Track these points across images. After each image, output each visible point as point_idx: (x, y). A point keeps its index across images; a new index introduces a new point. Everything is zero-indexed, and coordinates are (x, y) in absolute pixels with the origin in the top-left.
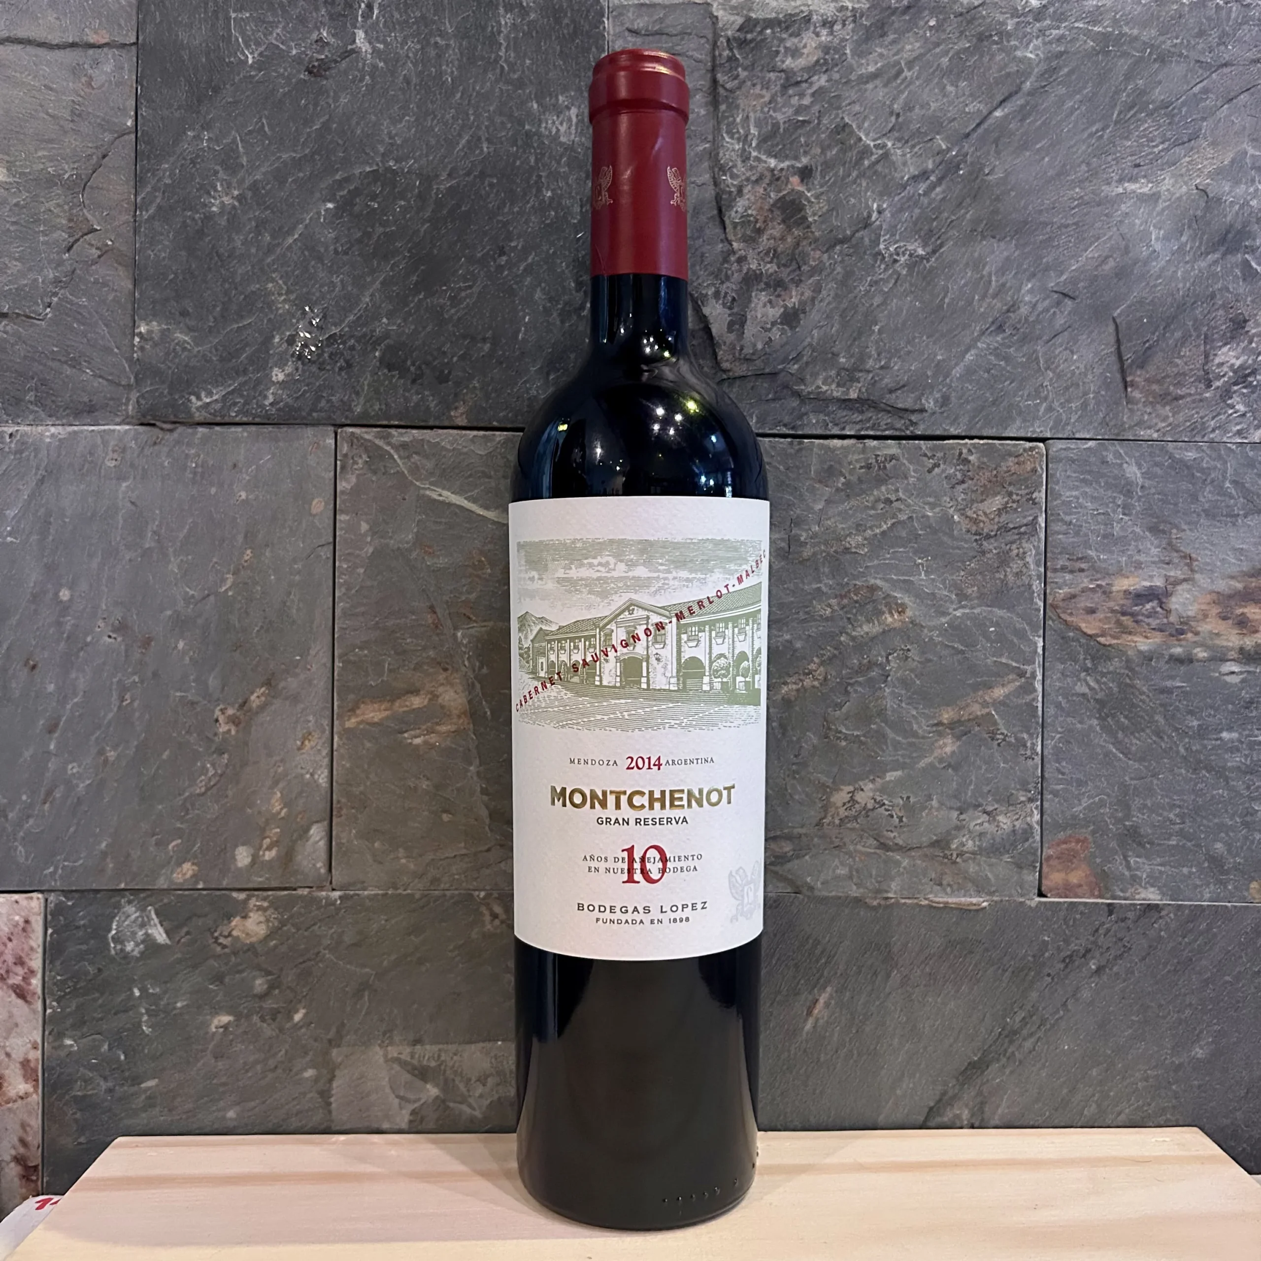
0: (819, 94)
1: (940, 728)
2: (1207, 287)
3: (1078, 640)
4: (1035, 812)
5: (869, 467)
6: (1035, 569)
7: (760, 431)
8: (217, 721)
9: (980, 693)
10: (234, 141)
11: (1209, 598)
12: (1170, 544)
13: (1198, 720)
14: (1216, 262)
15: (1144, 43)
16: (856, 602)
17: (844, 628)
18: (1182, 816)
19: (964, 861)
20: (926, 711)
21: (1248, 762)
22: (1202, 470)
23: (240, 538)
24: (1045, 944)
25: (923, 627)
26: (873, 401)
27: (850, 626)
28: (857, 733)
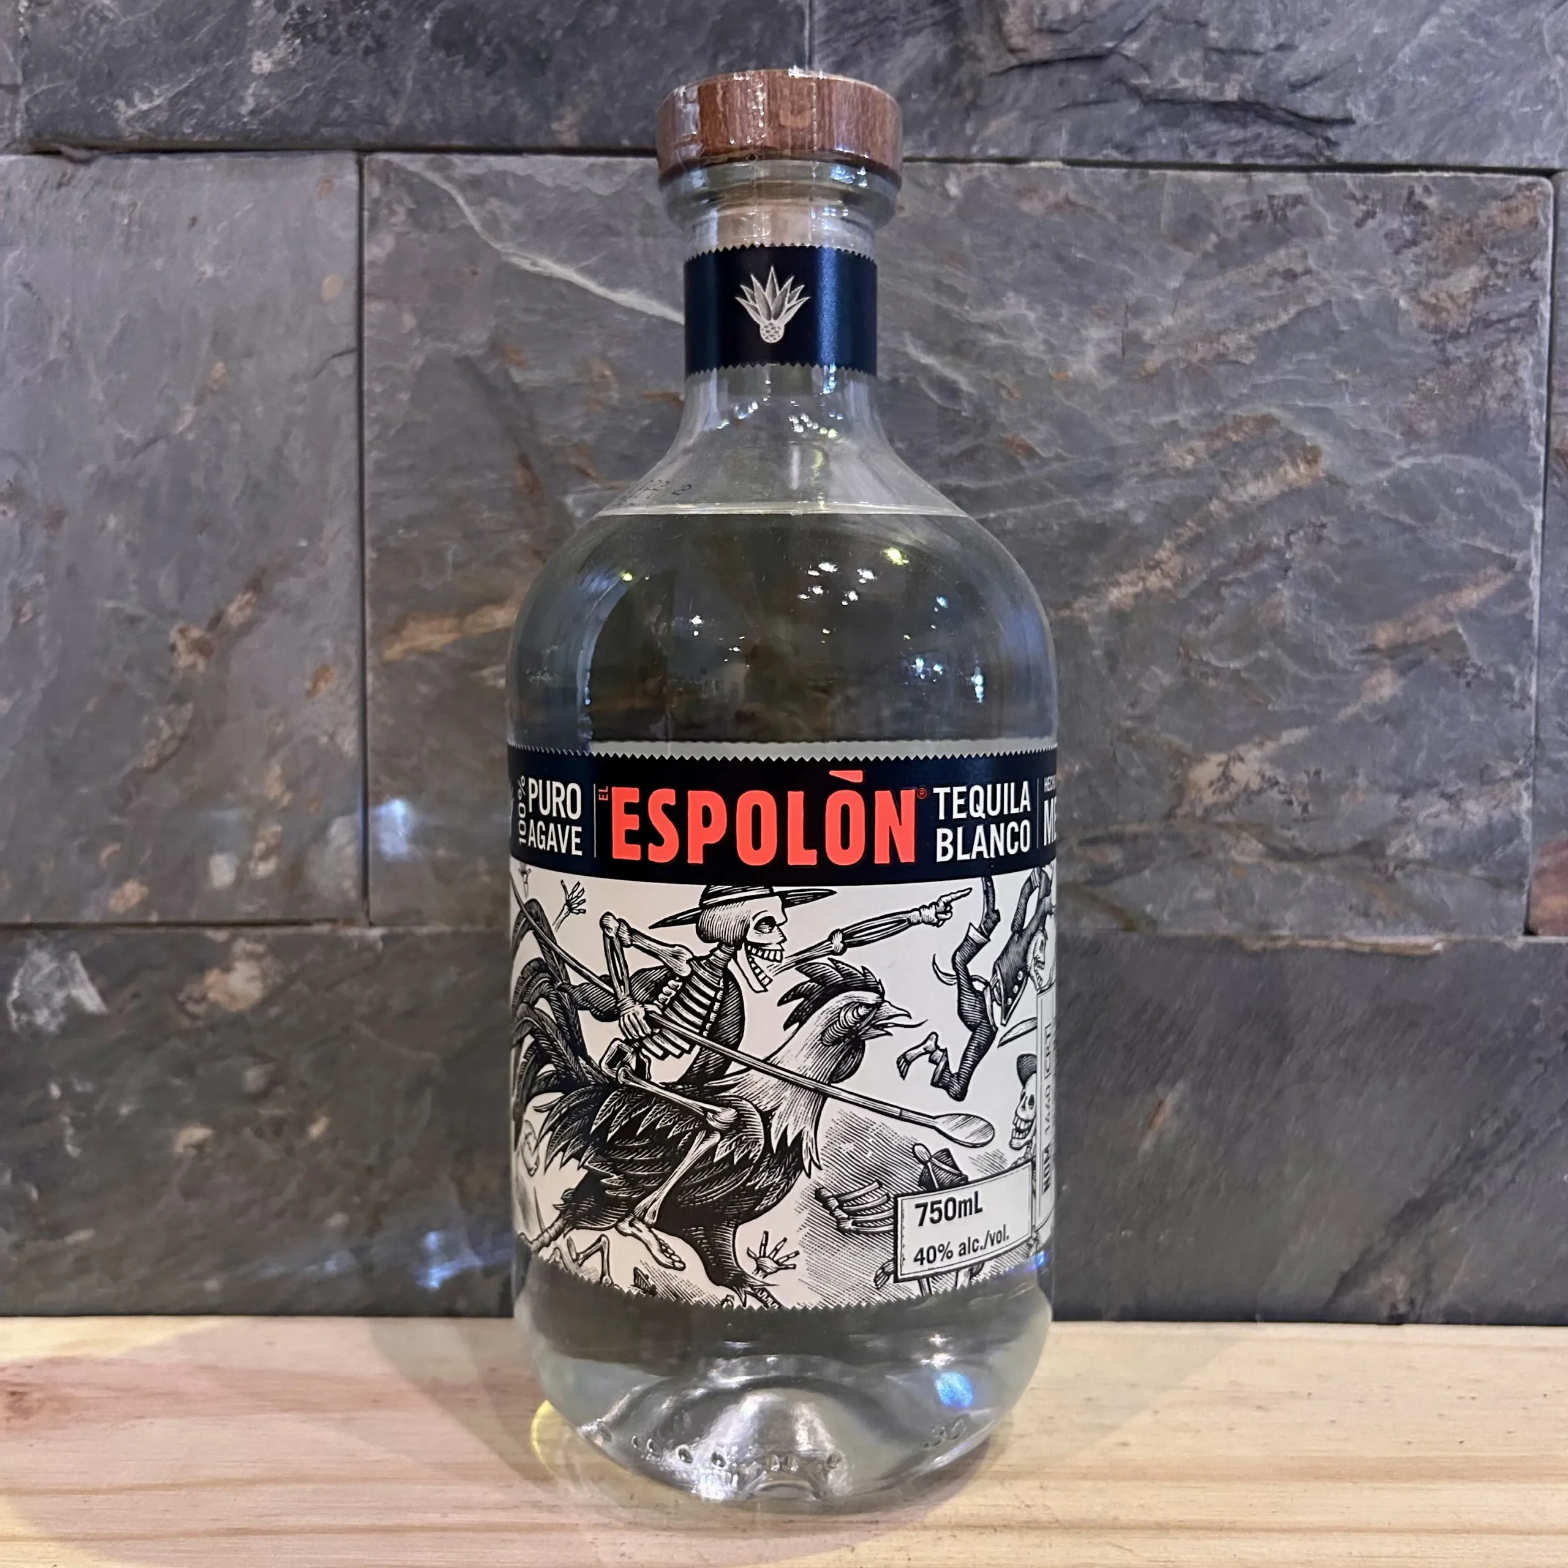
1: (1373, 657)
5: (1257, 216)
6: (1533, 391)
7: (1074, 156)
8: (173, 648)
9: (1439, 598)
16: (1237, 444)
17: (1215, 489)
19: (1409, 876)
20: (1350, 628)
23: (205, 344)
24: (1534, 1011)
25: (1348, 487)
26: (1265, 106)
27: (1225, 486)
28: (1234, 665)
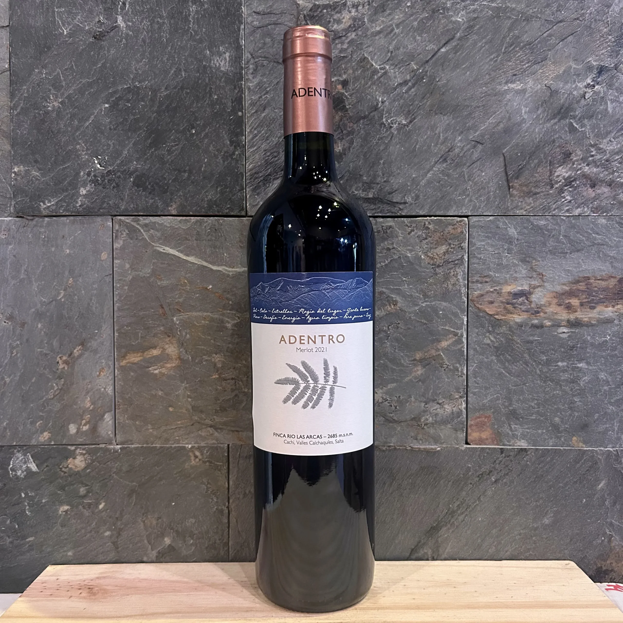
0: (351, 42)
1: (415, 362)
2: (551, 136)
3: (485, 317)
4: (463, 403)
5: (379, 232)
6: (463, 282)
8: (58, 363)
9: (435, 344)
10: (58, 74)
11: (552, 295)
12: (531, 268)
13: (545, 356)
14: (555, 124)
15: (518, 12)
18: (538, 404)
19: (428, 428)
20: (408, 354)
21: (572, 377)
22: (548, 230)
23: (67, 273)
24: (469, 468)
25: (406, 312)
26: (380, 199)
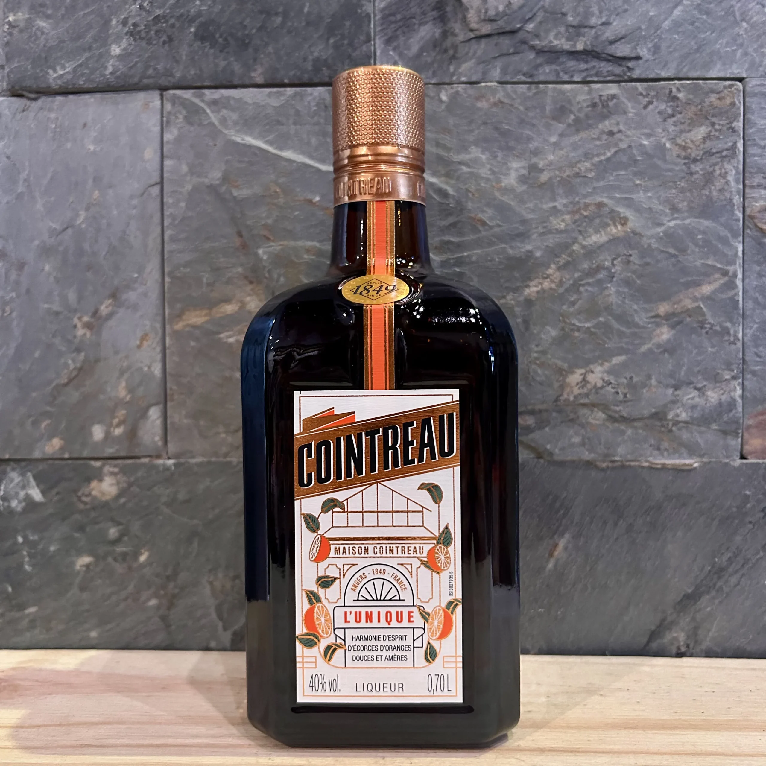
1: (658, 320)
5: (594, 105)
6: (735, 186)
7: (503, 80)
8: (75, 326)
9: (691, 290)
16: (586, 217)
17: (576, 238)
19: (680, 429)
20: (646, 306)
23: (90, 181)
24: (747, 497)
25: (643, 236)
26: (596, 52)
27: (581, 237)
28: (588, 325)
